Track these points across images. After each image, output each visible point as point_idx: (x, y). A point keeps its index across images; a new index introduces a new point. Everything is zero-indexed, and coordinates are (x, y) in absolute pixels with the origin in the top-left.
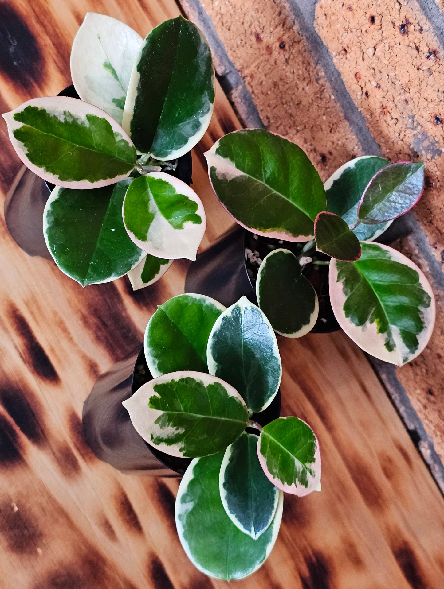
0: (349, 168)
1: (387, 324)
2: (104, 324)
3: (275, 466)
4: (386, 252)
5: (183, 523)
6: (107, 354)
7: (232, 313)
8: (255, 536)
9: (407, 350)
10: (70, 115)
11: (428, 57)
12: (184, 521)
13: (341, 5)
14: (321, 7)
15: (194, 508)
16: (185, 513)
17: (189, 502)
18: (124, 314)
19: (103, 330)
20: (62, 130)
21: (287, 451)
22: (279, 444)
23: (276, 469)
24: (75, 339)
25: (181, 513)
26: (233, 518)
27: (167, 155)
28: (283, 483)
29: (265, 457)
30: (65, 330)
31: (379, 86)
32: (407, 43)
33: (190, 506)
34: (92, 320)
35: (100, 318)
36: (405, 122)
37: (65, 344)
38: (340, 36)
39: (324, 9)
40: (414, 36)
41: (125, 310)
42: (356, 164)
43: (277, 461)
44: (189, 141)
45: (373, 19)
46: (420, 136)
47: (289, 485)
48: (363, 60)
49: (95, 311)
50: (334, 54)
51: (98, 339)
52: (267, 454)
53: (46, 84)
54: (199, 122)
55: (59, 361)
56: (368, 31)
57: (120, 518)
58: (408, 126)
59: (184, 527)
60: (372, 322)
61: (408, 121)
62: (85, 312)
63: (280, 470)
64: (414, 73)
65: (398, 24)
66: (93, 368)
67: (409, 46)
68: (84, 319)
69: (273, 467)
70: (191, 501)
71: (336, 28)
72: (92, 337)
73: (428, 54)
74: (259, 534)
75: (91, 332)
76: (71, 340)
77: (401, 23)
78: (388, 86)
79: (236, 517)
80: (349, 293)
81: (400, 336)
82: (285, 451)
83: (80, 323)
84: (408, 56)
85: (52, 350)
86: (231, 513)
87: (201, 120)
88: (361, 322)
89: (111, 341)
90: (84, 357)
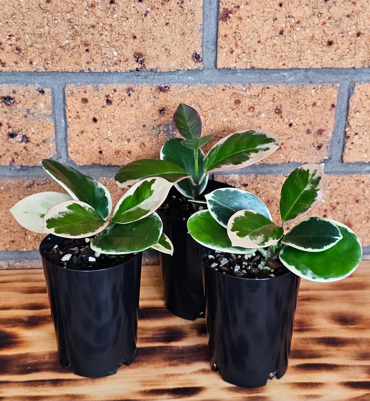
0: (163, 157)
1: (255, 149)
2: (180, 358)
3: (304, 207)
4: (217, 146)
5: (318, 277)
6: (200, 362)
7: (211, 205)
8: (340, 238)
9: (273, 143)
10: (63, 213)
11: (129, 95)
12: (317, 276)
13: (78, 137)
14: (72, 152)
15: (312, 270)
16: (312, 274)
17: (307, 272)
18: (180, 348)
19: (184, 359)
20: (67, 220)
21: (299, 197)
22: (294, 204)
23: (306, 205)
24: (181, 372)
25: (312, 277)
26: (326, 248)
27: (108, 212)
28: (315, 200)
29: (298, 214)
30: (173, 375)
31: (129, 140)
32: (117, 104)
33: (310, 272)
34: (175, 362)
35: (175, 359)
36: (154, 134)
37: (180, 378)
38: (92, 150)
39: (73, 152)
40: (115, 98)
41: (178, 347)
42: (163, 153)
43: (302, 205)
44: (107, 197)
45: (95, 120)
46: (165, 129)
47: (317, 196)
48: (111, 141)
49: (171, 359)
50: (98, 162)
51: (188, 363)
52: (297, 214)
53: (16, 335)
54: (100, 188)
55: (190, 384)
56: (98, 127)
57: (308, 390)
58: (157, 134)
59: (321, 277)
60: (250, 155)
61: (154, 132)
62: (168, 363)
63: (307, 203)
64: (133, 111)
65: (105, 103)
66: (204, 371)
67: (118, 104)
68: (171, 365)
69: (305, 208)
70: (307, 270)
71: (86, 149)
72: (185, 365)
73: (128, 94)
74: (340, 234)
75: (181, 365)
76: (180, 375)
77: (106, 101)
78: (131, 133)
79: (326, 246)
80: (230, 163)
81: (264, 145)
82: (299, 198)
83: (172, 367)
84: (123, 108)
85: (181, 384)
86: (323, 248)
87: (99, 187)
88: (248, 158)
89: (193, 359)
90: (195, 373)
